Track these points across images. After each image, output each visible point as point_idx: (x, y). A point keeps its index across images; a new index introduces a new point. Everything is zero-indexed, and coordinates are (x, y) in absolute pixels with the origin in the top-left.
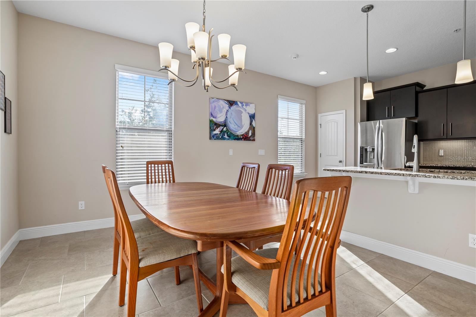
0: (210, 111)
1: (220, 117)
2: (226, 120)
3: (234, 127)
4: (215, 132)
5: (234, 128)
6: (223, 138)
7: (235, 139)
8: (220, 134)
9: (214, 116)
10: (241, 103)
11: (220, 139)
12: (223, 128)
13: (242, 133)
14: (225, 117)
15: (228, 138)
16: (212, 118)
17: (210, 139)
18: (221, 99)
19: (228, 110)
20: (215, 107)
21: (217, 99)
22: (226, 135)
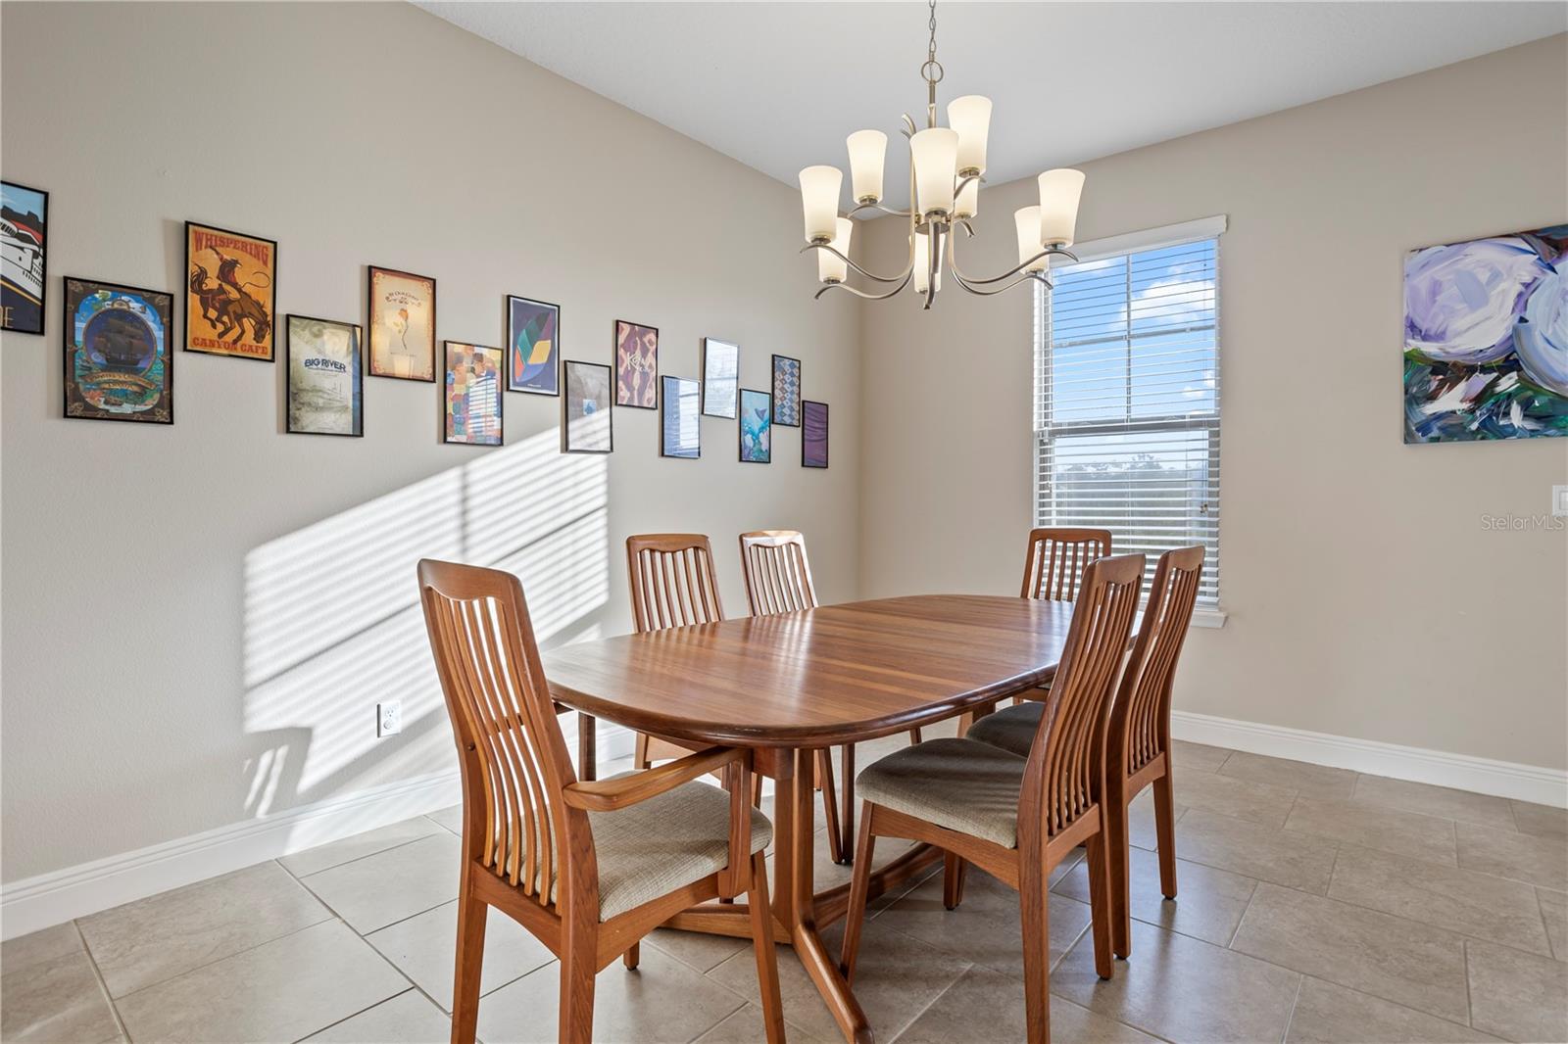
0: (1405, 314)
1: (1472, 328)
2: (1514, 337)
4: (1430, 409)
6: (1492, 430)
8: (1472, 411)
9: (1432, 333)
11: (1473, 436)
12: (1498, 378)
14: (1514, 319)
15: (1530, 425)
16: (1416, 344)
17: (1406, 442)
18: (1480, 240)
19: (1535, 279)
20: (1435, 289)
21: (1448, 246)
22: (1516, 411)
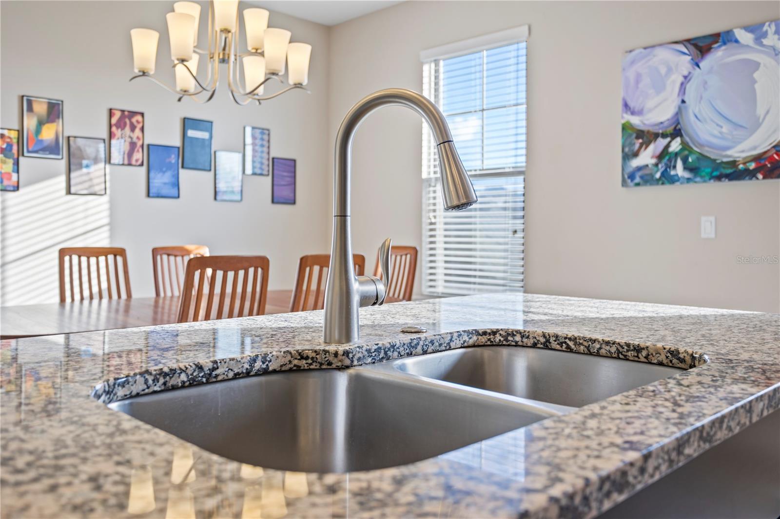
0: (623, 95)
1: (656, 107)
2: (679, 113)
3: (716, 132)
4: (635, 163)
5: (715, 136)
6: (668, 179)
7: (719, 178)
8: (656, 165)
9: (636, 110)
10: (749, 29)
11: (657, 182)
12: (670, 142)
13: (755, 148)
14: (678, 102)
15: (687, 175)
16: (628, 117)
17: (623, 186)
18: (661, 45)
19: (690, 73)
20: (638, 78)
21: (645, 48)
22: (679, 164)
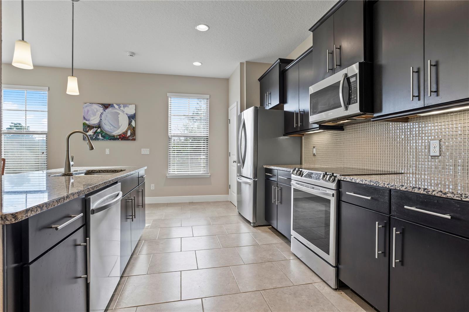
0: (83, 115)
1: (94, 119)
2: (100, 122)
3: (109, 128)
5: (109, 129)
6: (97, 139)
7: (110, 139)
8: (94, 135)
9: (87, 119)
10: (118, 105)
11: (94, 139)
12: (97, 129)
13: (119, 133)
14: (99, 119)
15: (102, 138)
16: (85, 121)
17: (83, 140)
18: (95, 103)
19: (103, 112)
20: (88, 111)
21: (90, 103)
22: (100, 135)
